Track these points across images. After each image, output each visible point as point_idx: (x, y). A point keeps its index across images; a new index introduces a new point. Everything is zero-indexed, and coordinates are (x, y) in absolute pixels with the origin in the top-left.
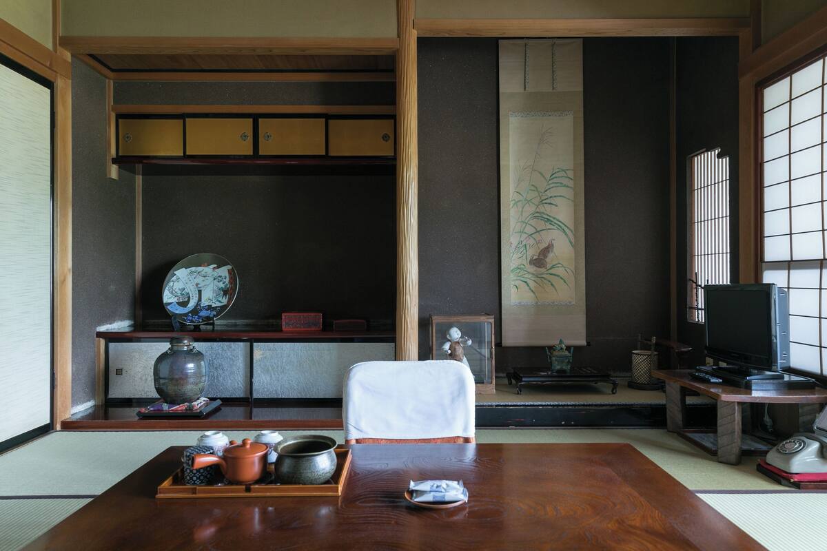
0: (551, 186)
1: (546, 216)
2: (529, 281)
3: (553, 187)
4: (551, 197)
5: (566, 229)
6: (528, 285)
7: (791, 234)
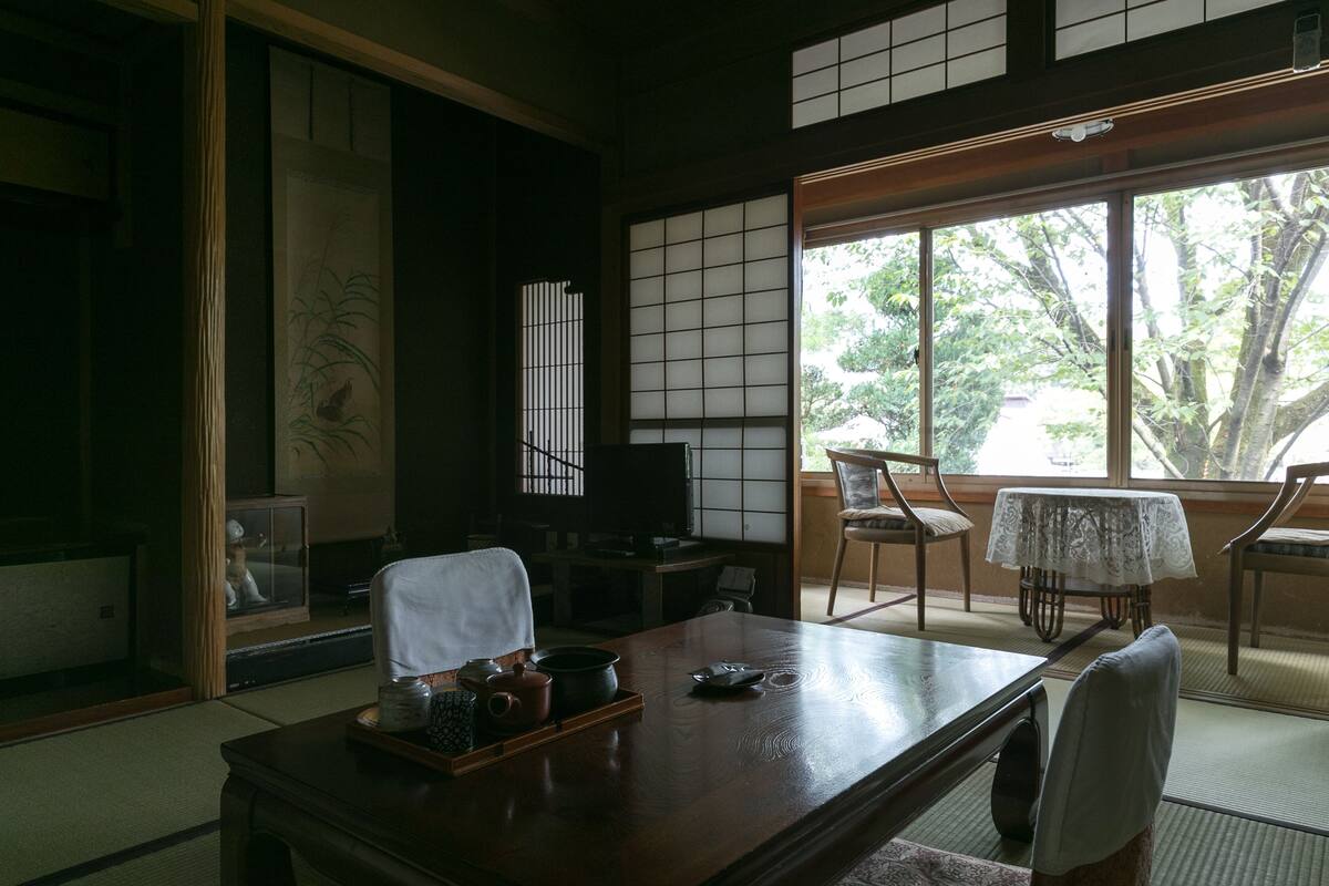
0: (349, 296)
1: (341, 342)
2: (316, 442)
3: (351, 299)
4: (348, 314)
5: (368, 363)
6: (314, 448)
7: (665, 390)
